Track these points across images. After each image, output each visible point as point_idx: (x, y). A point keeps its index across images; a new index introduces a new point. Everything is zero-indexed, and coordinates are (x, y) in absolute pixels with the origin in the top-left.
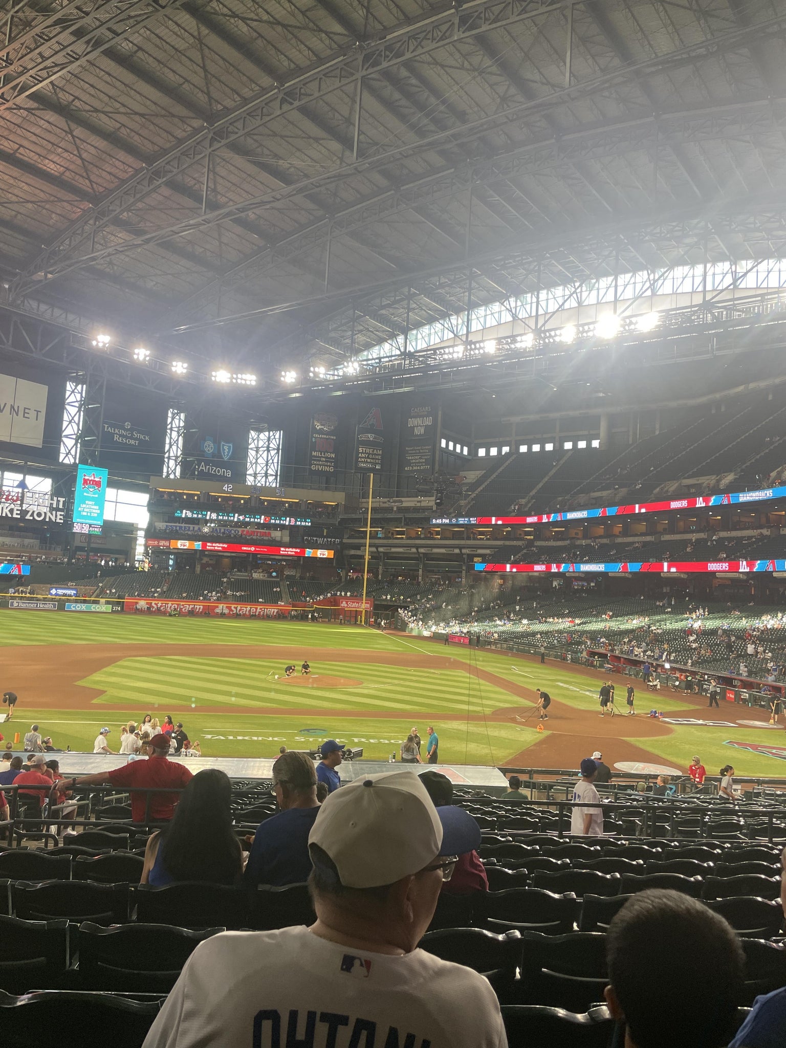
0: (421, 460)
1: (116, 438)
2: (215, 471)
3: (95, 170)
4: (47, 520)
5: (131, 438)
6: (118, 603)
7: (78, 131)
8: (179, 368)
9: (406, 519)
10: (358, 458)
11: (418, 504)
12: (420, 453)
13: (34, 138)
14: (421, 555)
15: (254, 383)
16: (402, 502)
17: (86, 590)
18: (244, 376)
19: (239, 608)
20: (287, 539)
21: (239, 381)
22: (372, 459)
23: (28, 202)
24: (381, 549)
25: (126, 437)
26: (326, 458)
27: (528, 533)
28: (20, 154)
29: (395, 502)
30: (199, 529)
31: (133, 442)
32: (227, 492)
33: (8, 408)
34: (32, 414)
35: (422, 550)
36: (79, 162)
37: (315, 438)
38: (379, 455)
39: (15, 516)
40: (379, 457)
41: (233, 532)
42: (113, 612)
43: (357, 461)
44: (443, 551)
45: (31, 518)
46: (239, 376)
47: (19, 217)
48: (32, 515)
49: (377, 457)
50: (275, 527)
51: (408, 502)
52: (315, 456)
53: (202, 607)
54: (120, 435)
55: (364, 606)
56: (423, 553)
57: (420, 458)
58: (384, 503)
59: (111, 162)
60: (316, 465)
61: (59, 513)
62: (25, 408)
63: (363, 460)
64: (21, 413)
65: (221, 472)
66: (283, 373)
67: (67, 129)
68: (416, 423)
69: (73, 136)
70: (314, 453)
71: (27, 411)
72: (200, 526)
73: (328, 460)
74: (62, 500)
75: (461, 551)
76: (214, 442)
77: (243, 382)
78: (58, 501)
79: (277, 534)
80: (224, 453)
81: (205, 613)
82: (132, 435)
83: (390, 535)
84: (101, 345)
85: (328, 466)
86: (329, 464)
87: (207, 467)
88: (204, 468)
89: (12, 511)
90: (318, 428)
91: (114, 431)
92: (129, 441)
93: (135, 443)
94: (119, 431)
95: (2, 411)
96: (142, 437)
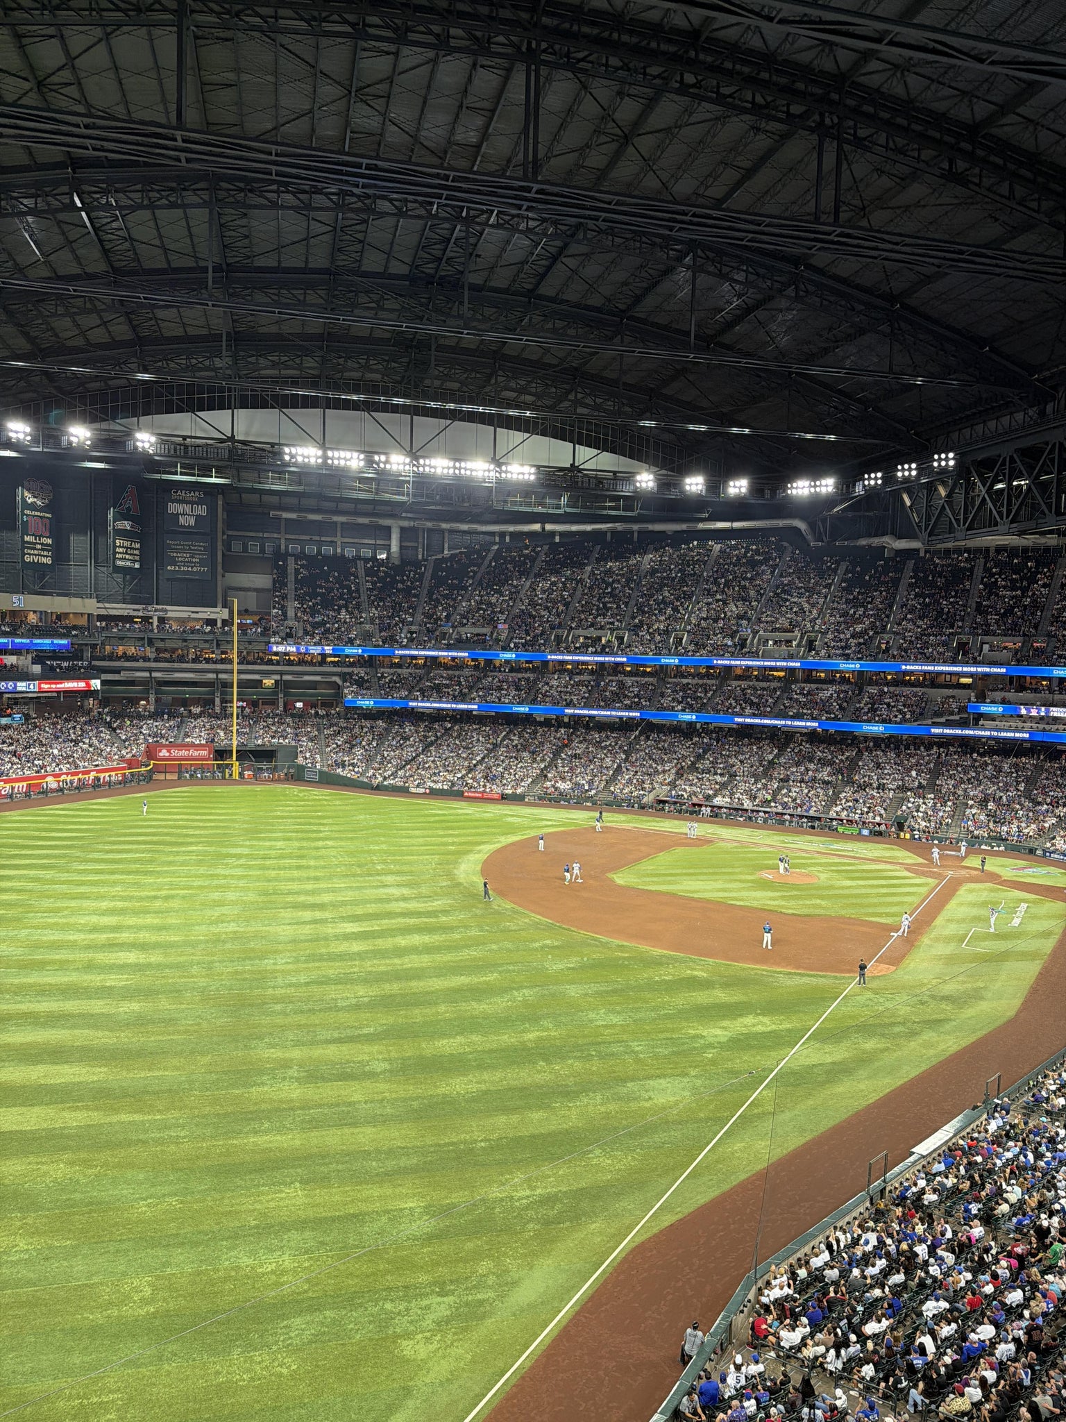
0: (194, 560)
10: (115, 553)
12: (190, 549)
16: (166, 611)
20: (36, 670)
22: (131, 554)
24: (155, 674)
26: (42, 544)
29: (156, 611)
37: (27, 515)
38: (136, 549)
40: (137, 552)
43: (115, 558)
49: (135, 552)
51: (178, 612)
52: (28, 543)
57: (193, 557)
60: (30, 554)
63: (121, 556)
68: (181, 510)
70: (27, 538)
73: (45, 547)
85: (44, 556)
86: (45, 553)
90: (29, 501)
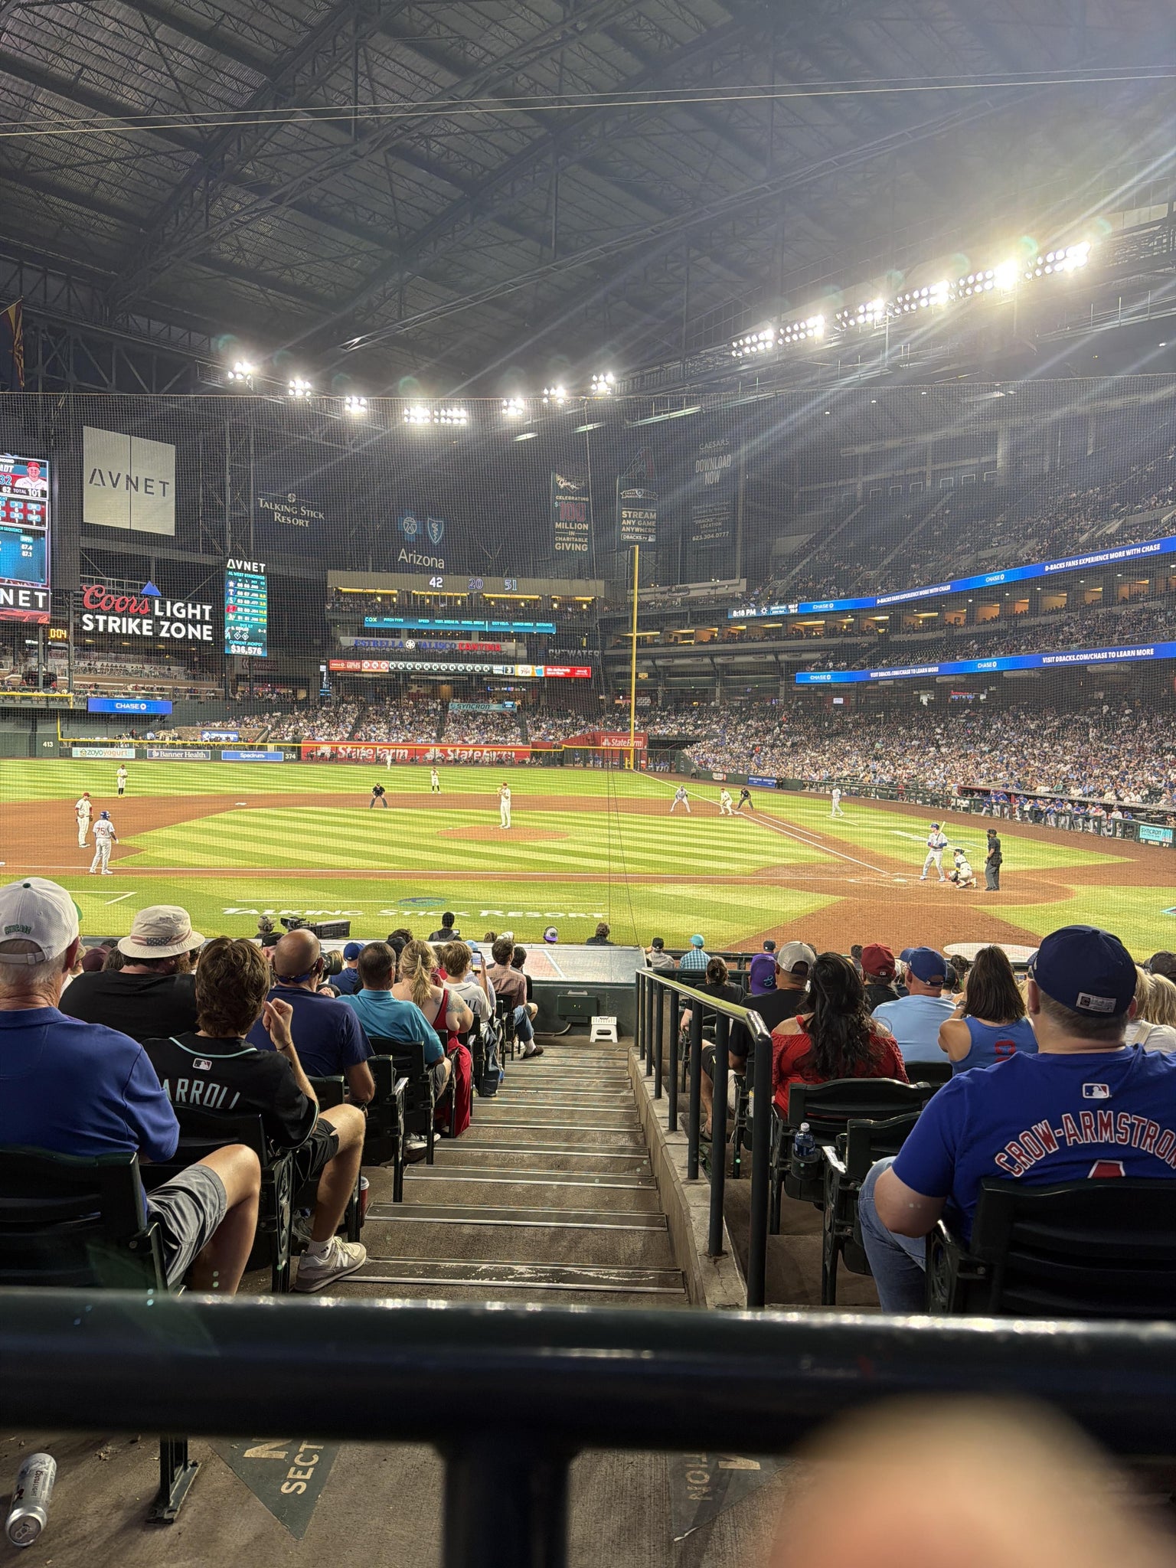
0: (716, 524)
1: (277, 516)
2: (421, 561)
3: (196, 95)
4: (190, 637)
5: (299, 516)
6: (293, 749)
7: (163, 31)
8: (356, 407)
9: (692, 614)
10: (620, 526)
11: (712, 592)
12: (714, 512)
13: (99, 51)
14: (718, 667)
15: (464, 423)
16: (689, 590)
17: (250, 732)
18: (449, 413)
19: (458, 752)
20: (523, 653)
21: (443, 420)
22: (642, 527)
23: (110, 160)
24: (659, 662)
25: (292, 516)
26: (577, 531)
27: (880, 624)
28: (84, 79)
29: (678, 591)
30: (401, 643)
31: (300, 522)
32: (436, 589)
33: (123, 479)
34: (157, 488)
35: (718, 660)
36: (172, 84)
37: (559, 501)
38: (650, 520)
39: (145, 633)
40: (653, 524)
41: (448, 646)
42: (286, 761)
43: (620, 531)
44: (750, 659)
45: (168, 635)
46: (443, 413)
47: (101, 186)
48: (169, 631)
49: (649, 524)
50: (508, 637)
51: (698, 590)
52: (559, 530)
53: (406, 752)
54: (283, 514)
55: (632, 743)
56: (722, 665)
57: (714, 521)
58: (662, 593)
59: (218, 80)
60: (561, 542)
61: (205, 627)
62: (146, 479)
63: (628, 529)
64: (141, 488)
65: (430, 563)
66: (505, 403)
67: (144, 29)
68: (706, 467)
69: (156, 41)
70: (558, 525)
71: (149, 483)
72: (402, 639)
73: (579, 533)
74: (207, 608)
75: (776, 658)
76: (417, 518)
77: (449, 421)
78: (203, 612)
79: (510, 647)
80: (432, 534)
81: (412, 760)
82: (300, 511)
83: (672, 640)
84: (239, 377)
85: (578, 543)
86: (580, 540)
87: (410, 555)
88: (405, 557)
89: (140, 626)
90: (562, 486)
91: (273, 507)
92: (295, 521)
93: (305, 523)
94: (280, 507)
95: (114, 485)
96: (313, 514)
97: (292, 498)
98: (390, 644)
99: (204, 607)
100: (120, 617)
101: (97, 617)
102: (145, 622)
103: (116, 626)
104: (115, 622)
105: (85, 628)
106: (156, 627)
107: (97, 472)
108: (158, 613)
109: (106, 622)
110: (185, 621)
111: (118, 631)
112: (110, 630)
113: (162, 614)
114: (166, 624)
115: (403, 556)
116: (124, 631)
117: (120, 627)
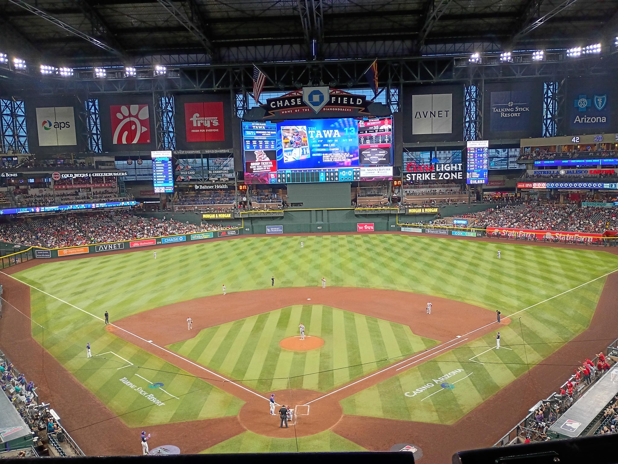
1: (502, 115)
2: (590, 120)
4: (452, 178)
5: (514, 112)
6: (481, 231)
8: (538, 56)
15: (599, 50)
18: (591, 47)
19: (560, 235)
21: (587, 52)
25: (510, 112)
30: (558, 172)
31: (516, 115)
39: (432, 179)
41: (583, 172)
42: (476, 237)
45: (442, 179)
46: (588, 47)
48: (442, 177)
54: (505, 113)
61: (459, 173)
65: (596, 120)
72: (558, 170)
74: (460, 165)
76: (587, 98)
77: (591, 51)
78: (458, 166)
80: (598, 104)
82: (515, 109)
84: (473, 60)
87: (582, 119)
88: (579, 120)
89: (430, 176)
91: (501, 110)
92: (512, 115)
93: (518, 115)
94: (504, 110)
95: (425, 117)
96: (523, 109)
97: (511, 104)
98: (552, 172)
99: (459, 164)
100: (422, 173)
101: (412, 175)
102: (432, 174)
103: (420, 177)
104: (419, 176)
105: (407, 179)
106: (437, 176)
107: (418, 113)
108: (437, 170)
109: (416, 176)
110: (450, 172)
111: (420, 179)
112: (418, 179)
113: (439, 170)
114: (442, 174)
115: (578, 119)
116: (423, 179)
117: (422, 178)
